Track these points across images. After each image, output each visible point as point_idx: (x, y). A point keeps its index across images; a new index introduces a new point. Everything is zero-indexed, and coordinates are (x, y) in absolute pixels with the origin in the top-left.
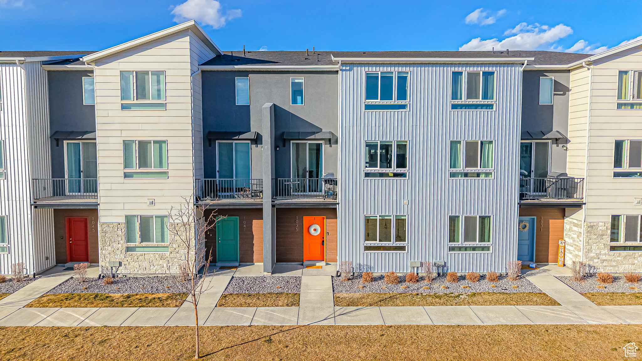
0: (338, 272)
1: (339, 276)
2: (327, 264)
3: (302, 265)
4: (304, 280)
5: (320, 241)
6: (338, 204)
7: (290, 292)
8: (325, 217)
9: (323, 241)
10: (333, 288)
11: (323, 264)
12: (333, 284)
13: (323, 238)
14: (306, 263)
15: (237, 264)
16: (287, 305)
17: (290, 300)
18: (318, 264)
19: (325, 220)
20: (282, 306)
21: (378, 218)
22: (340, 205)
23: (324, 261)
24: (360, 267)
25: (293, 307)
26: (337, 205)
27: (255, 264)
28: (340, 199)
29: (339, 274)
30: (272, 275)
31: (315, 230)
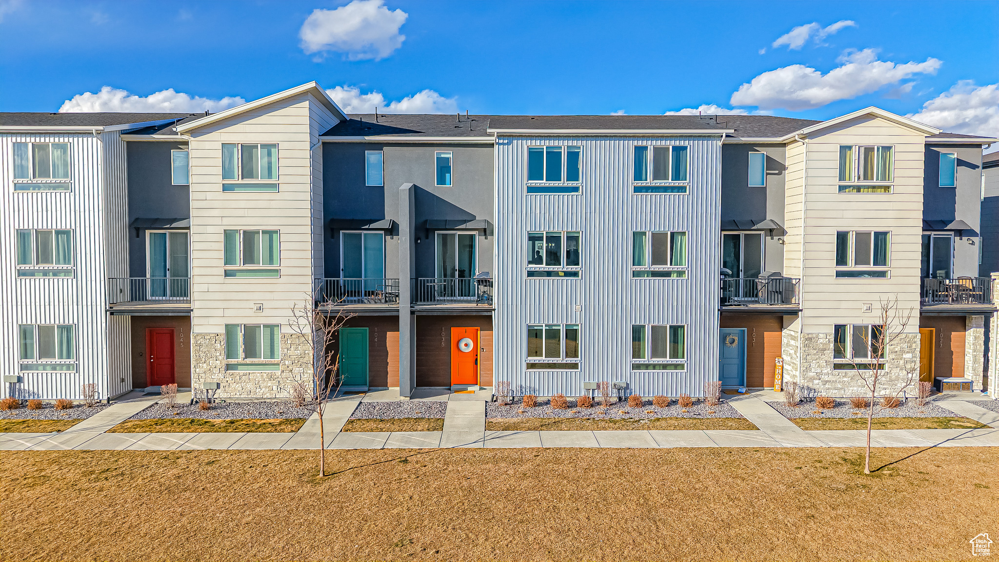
0: (493, 396)
1: (495, 401)
2: (481, 389)
3: (450, 389)
4: (450, 405)
5: (472, 360)
6: (494, 310)
7: (432, 417)
8: (479, 328)
9: (477, 359)
10: (486, 413)
11: (476, 388)
12: (486, 409)
13: (477, 355)
14: (453, 387)
15: (366, 389)
16: (429, 430)
17: (432, 424)
18: (470, 389)
19: (479, 332)
20: (423, 430)
21: (544, 328)
22: (496, 311)
23: (477, 384)
24: (521, 389)
25: (436, 432)
26: (493, 312)
27: (390, 388)
28: (496, 304)
29: (495, 399)
30: (410, 400)
31: (466, 345)
